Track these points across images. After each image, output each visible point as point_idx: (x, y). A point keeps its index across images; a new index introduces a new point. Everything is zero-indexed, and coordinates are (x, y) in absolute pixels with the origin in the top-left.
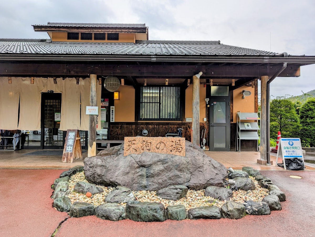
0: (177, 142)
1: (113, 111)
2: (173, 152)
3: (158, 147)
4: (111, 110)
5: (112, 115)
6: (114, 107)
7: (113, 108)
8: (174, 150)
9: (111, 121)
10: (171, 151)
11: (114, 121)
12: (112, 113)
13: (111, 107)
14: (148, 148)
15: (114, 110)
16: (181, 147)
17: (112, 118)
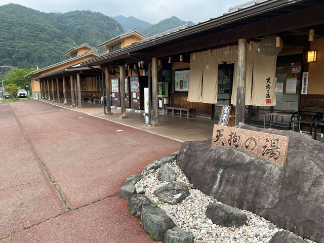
0: (273, 142)
1: (305, 79)
2: (266, 157)
3: (247, 144)
4: (303, 77)
5: (305, 84)
6: (307, 73)
7: (306, 75)
8: (267, 153)
9: (302, 93)
10: (263, 154)
11: (306, 93)
12: (305, 81)
13: (304, 73)
14: (236, 143)
15: (307, 77)
16: (279, 152)
17: (305, 89)
